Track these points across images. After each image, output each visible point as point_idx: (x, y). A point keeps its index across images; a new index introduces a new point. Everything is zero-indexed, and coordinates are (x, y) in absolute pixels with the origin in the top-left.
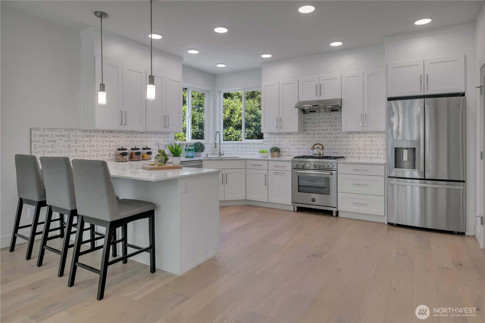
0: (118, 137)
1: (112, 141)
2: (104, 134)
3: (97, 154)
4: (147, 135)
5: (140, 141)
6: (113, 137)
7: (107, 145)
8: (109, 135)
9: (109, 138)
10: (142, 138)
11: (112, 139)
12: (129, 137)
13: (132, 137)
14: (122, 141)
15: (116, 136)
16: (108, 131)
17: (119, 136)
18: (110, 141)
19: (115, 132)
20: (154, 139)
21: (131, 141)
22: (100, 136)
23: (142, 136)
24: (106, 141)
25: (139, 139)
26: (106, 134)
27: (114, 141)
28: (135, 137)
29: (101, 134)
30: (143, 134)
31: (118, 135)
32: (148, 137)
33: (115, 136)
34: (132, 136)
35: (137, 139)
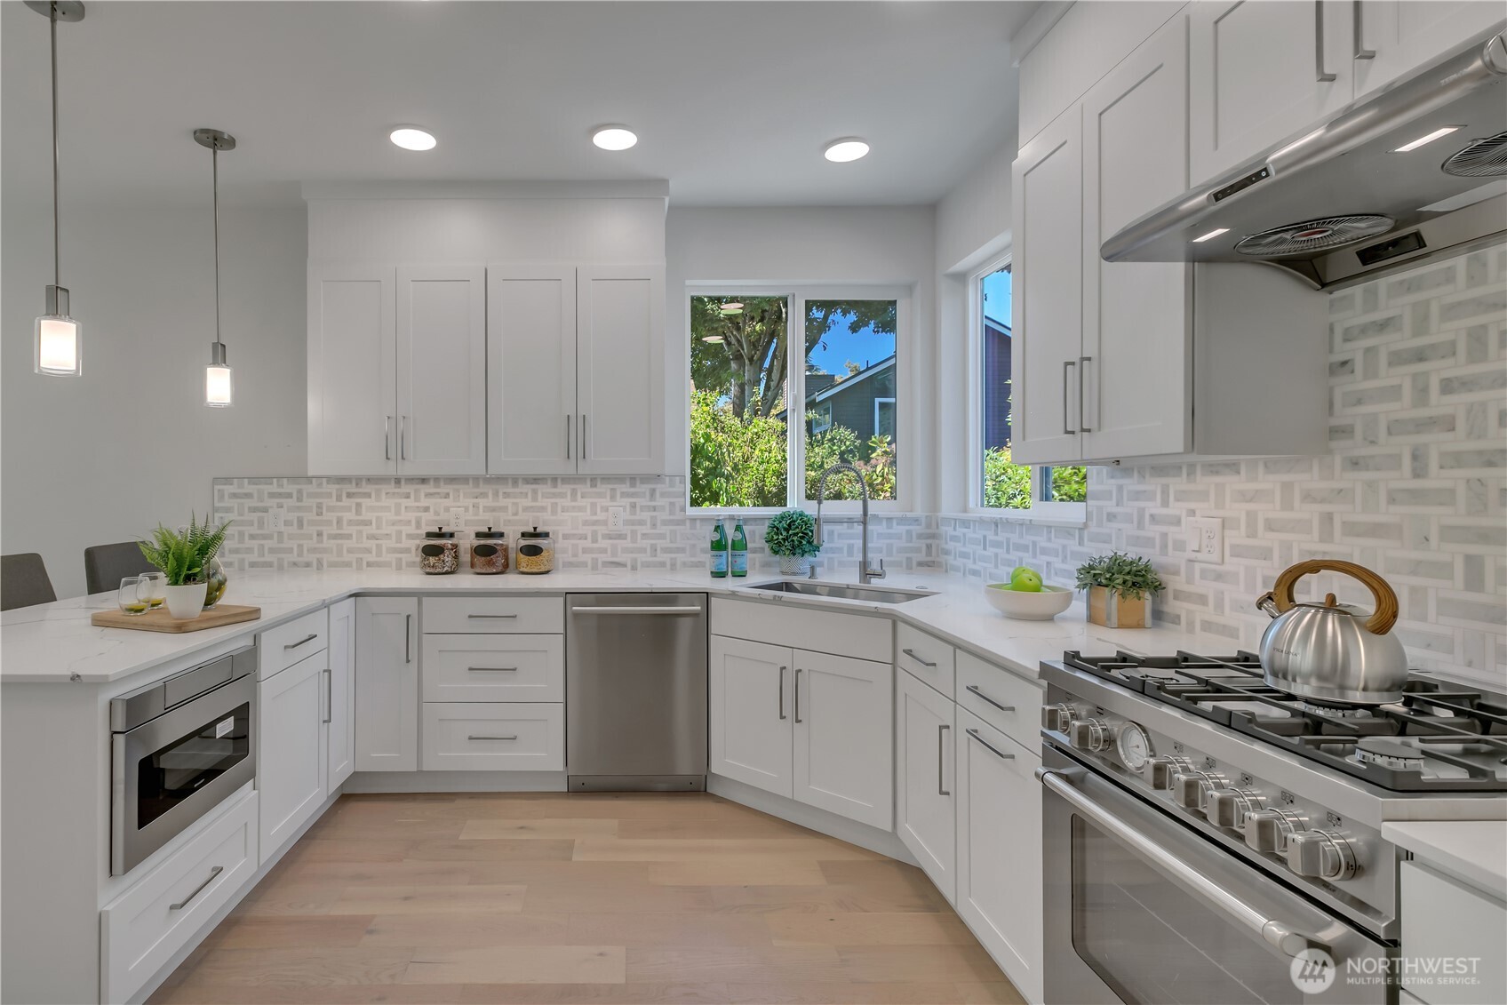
0: (447, 496)
1: (426, 509)
2: (400, 487)
3: (379, 547)
4: (555, 486)
5: (526, 509)
6: (428, 495)
7: (410, 521)
8: (416, 491)
9: (417, 499)
10: (535, 499)
11: (424, 502)
12: (484, 495)
13: (496, 494)
14: (459, 507)
15: (438, 493)
16: (413, 479)
17: (448, 494)
18: (418, 507)
19: (437, 480)
20: (584, 500)
21: (493, 510)
22: (387, 494)
23: (535, 492)
24: (406, 507)
25: (527, 502)
26: (405, 489)
27: (432, 510)
28: (506, 495)
29: (391, 488)
30: (536, 484)
31: (444, 489)
32: (562, 495)
33: (435, 493)
34: (498, 492)
35: (515, 500)
